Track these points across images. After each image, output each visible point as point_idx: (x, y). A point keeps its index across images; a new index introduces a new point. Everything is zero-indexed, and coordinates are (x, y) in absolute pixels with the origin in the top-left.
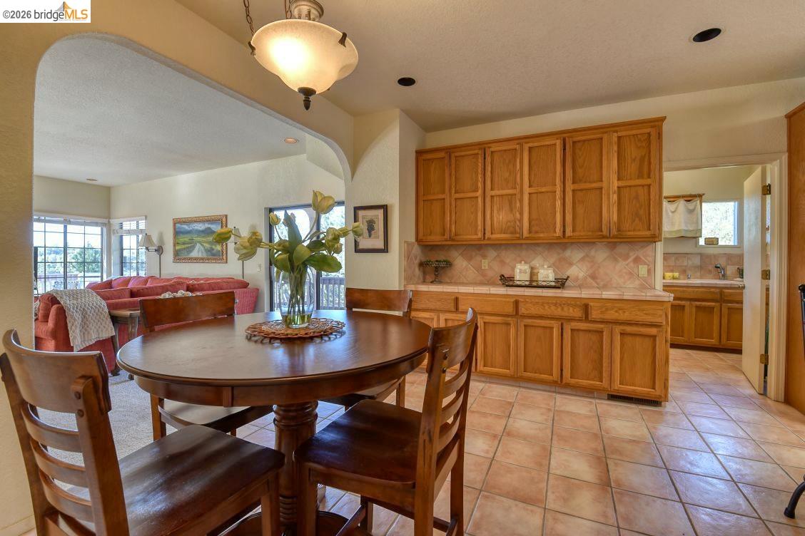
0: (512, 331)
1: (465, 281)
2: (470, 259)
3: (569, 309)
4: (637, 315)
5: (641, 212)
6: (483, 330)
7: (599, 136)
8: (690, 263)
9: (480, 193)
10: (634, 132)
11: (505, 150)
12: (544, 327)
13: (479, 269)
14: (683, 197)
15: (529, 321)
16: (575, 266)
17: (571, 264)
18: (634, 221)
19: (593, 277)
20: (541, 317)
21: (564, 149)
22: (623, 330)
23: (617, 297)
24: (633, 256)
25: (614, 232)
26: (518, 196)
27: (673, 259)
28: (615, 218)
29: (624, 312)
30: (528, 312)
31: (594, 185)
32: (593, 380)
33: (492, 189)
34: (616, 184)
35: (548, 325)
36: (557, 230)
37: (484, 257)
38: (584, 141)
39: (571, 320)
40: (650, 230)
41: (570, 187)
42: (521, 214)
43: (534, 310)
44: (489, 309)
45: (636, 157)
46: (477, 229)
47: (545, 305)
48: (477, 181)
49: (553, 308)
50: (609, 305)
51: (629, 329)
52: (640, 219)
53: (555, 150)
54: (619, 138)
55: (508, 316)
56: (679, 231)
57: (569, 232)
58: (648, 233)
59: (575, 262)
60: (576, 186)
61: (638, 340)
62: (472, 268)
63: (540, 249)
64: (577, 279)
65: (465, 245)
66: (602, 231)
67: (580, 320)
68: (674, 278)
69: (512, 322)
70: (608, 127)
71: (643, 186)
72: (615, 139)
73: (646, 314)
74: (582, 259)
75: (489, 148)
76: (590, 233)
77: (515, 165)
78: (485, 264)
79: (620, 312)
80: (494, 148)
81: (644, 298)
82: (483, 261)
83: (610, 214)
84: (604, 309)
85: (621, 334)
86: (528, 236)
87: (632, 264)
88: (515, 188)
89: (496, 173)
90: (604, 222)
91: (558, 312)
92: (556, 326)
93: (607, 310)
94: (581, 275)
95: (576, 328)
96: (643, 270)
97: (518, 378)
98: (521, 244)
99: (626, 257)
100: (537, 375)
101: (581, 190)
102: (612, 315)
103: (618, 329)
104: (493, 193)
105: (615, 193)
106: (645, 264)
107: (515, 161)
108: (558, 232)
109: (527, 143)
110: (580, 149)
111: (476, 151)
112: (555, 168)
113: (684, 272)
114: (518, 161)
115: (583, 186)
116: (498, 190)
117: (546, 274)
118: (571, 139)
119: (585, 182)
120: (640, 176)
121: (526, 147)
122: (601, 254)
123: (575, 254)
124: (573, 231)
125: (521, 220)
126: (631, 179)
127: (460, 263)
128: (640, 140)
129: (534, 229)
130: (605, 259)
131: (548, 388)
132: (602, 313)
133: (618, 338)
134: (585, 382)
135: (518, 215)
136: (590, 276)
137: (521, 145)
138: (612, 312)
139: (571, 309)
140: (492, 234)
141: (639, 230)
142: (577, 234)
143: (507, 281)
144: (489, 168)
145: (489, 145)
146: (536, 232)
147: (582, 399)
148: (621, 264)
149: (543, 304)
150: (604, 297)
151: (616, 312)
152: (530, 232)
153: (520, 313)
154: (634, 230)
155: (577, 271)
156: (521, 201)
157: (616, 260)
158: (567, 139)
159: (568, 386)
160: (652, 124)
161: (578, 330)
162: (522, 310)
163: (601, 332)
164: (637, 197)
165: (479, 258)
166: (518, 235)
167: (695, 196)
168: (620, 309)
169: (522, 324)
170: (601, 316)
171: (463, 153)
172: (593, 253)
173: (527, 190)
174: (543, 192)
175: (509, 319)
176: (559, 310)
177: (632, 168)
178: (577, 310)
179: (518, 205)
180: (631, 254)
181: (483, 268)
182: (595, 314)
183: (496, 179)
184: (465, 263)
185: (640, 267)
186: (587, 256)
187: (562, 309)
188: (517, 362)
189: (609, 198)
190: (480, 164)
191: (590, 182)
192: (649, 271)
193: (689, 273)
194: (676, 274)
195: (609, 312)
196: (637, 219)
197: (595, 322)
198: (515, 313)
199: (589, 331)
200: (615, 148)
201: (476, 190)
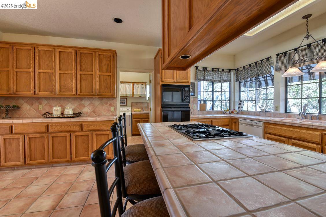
0: (46, 140)
1: (29, 116)
2: (31, 104)
3: (74, 127)
4: (101, 127)
5: (108, 86)
6: (28, 142)
7: (91, 52)
8: (144, 106)
9: (32, 70)
10: (105, 54)
11: (47, 50)
12: (62, 136)
13: (37, 110)
14: (140, 83)
15: (54, 135)
16: (86, 108)
17: (84, 107)
18: (105, 89)
19: (94, 112)
20: (60, 132)
21: (76, 55)
22: (96, 133)
23: (94, 120)
24: (109, 103)
25: (98, 93)
26: (54, 74)
27: (139, 104)
28: (98, 87)
29: (97, 126)
30: (54, 130)
31: (89, 73)
32: (85, 156)
33: (39, 69)
34: (98, 73)
35: (64, 135)
36: (74, 91)
37: (40, 103)
38: (85, 53)
39: (75, 132)
40: (111, 93)
41: (79, 72)
42: (55, 82)
43: (57, 129)
44: (31, 130)
45: (105, 64)
46: (30, 88)
47: (62, 126)
48: (30, 63)
49: (66, 127)
50: (91, 124)
51: (99, 133)
52: (108, 89)
53: (72, 55)
54: (99, 55)
55: (43, 133)
56: (139, 94)
57: (79, 92)
58: (110, 94)
59: (86, 105)
60: (82, 73)
61: (102, 136)
62: (33, 109)
63: (70, 100)
64: (87, 113)
65: (28, 97)
66: (93, 93)
67: (79, 131)
68: (139, 111)
69: (45, 136)
70: (95, 50)
71: (108, 75)
72: (97, 55)
73: (105, 126)
74: (89, 105)
75: (38, 47)
76: (88, 93)
77: (52, 58)
78: (41, 107)
79: (95, 126)
80: (40, 48)
81: (104, 120)
82: (39, 105)
83: (96, 86)
84: (89, 126)
85: (96, 135)
86: (59, 93)
87: (109, 107)
88: (52, 70)
89: (42, 61)
90: (94, 89)
91: (69, 129)
92: (68, 135)
93: (90, 125)
94: (89, 111)
95: (77, 135)
96: (112, 109)
97: (49, 163)
98: (61, 97)
99: (107, 103)
100: (59, 160)
101: (84, 74)
102: (92, 128)
103: (94, 133)
104: (40, 71)
105: (97, 77)
106: (113, 106)
107: (52, 56)
108: (74, 92)
109: (58, 49)
110: (83, 57)
111: (30, 48)
112: (72, 63)
113: (142, 109)
114: (53, 57)
115: (85, 73)
116: (43, 70)
117: (69, 111)
118: (79, 51)
119: (86, 71)
120: (107, 71)
121: (58, 51)
122: (97, 102)
123: (86, 103)
124: (81, 92)
125: (55, 86)
126: (104, 72)
127: (26, 107)
128: (107, 57)
129: (62, 90)
130: (99, 104)
131: (67, 164)
132: (88, 127)
133: (95, 137)
134: (81, 158)
135: (53, 83)
136: (92, 112)
137: (55, 50)
138: (92, 126)
139: (75, 127)
140: (39, 91)
141: (107, 93)
142: (82, 93)
143: (48, 115)
144: (37, 58)
145: (37, 46)
146: (64, 92)
147: (81, 166)
148: (105, 107)
149: (61, 126)
150: (89, 120)
151: (94, 126)
152: (60, 91)
153: (50, 131)
154: (105, 93)
155: (86, 110)
156: (55, 76)
157: (103, 105)
158: (77, 51)
159: (74, 161)
160: (111, 52)
161: (78, 136)
162: (50, 129)
163: (88, 135)
164: (106, 80)
165: (37, 104)
166: (54, 93)
167: (144, 83)
168: (95, 125)
169: (51, 136)
170: (88, 129)
171: (21, 48)
172: (94, 102)
173: (58, 72)
174: (66, 73)
175: (44, 134)
176: (69, 127)
177: (104, 68)
178: (77, 127)
179: (54, 78)
180: (108, 102)
181: (39, 109)
182: (85, 128)
183: (41, 64)
184: (28, 107)
185: (112, 107)
186: (91, 103)
187: (71, 127)
188: (48, 156)
189: (95, 79)
190: (32, 55)
191: (88, 71)
192: (115, 109)
193: (144, 109)
194: (140, 110)
195: (91, 127)
196: (106, 89)
197: (85, 131)
198: (47, 131)
199: (83, 136)
200: (98, 59)
201: (30, 68)
